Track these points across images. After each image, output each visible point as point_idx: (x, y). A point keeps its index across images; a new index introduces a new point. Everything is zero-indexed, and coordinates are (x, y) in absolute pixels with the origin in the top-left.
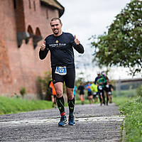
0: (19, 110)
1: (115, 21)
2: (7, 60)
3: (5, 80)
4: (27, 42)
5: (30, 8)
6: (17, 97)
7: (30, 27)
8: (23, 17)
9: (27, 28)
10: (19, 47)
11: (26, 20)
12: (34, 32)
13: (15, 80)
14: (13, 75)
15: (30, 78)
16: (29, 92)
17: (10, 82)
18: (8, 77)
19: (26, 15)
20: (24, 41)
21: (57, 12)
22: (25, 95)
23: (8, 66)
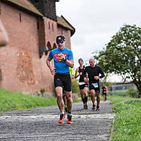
0: (38, 105)
1: (112, 41)
2: (31, 67)
3: (29, 82)
4: (46, 54)
5: (49, 28)
6: (38, 95)
7: (49, 42)
8: (44, 36)
9: (46, 43)
10: (40, 57)
11: (46, 37)
12: (52, 46)
13: (37, 82)
14: (35, 78)
15: (48, 81)
16: (47, 91)
17: (33, 84)
18: (32, 79)
19: (46, 34)
20: (44, 53)
21: (69, 32)
22: (44, 93)
23: (32, 71)
